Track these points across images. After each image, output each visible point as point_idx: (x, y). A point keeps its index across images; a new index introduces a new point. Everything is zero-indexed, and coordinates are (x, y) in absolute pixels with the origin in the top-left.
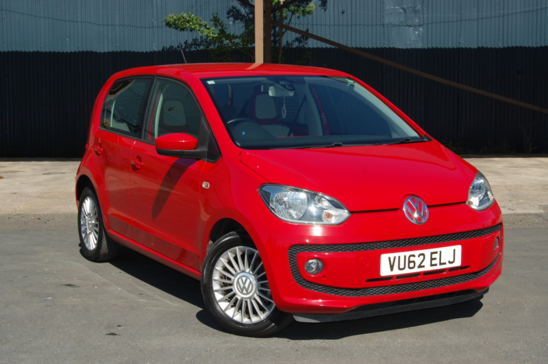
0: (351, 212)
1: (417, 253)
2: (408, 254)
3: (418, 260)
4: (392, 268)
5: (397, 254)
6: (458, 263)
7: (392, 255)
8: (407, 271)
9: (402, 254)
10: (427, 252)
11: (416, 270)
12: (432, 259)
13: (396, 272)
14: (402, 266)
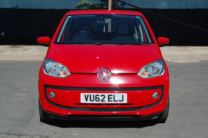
0: (71, 73)
1: (100, 94)
2: (95, 94)
3: (101, 98)
4: (87, 100)
5: (89, 94)
6: (125, 101)
7: (87, 94)
8: (95, 102)
9: (92, 94)
10: (106, 95)
11: (100, 102)
12: (109, 98)
13: (89, 102)
14: (92, 99)
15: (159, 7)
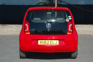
15: (80, 4)
